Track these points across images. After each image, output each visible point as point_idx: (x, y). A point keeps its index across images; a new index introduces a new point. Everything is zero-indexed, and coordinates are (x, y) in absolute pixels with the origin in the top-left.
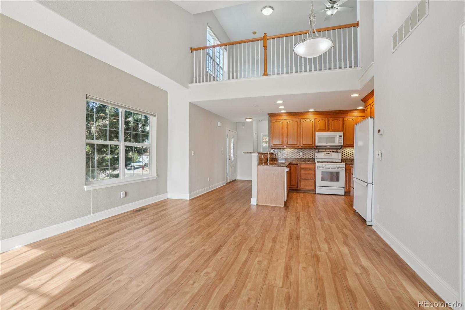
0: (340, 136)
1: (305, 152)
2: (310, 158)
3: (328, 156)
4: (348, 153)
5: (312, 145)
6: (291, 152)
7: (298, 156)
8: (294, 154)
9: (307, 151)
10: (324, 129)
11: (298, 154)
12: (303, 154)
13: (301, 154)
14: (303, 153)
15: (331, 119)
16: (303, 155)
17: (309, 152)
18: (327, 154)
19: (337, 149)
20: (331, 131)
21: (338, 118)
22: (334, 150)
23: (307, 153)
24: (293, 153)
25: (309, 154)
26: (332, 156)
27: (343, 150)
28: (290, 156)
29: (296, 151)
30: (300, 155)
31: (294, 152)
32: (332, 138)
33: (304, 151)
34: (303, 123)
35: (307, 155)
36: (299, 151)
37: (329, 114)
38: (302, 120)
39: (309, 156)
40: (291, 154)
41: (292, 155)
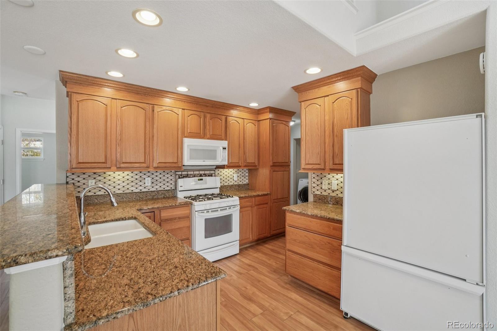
0: (224, 148)
1: (157, 178)
2: (166, 190)
3: (201, 184)
4: (225, 177)
5: (176, 165)
6: (123, 180)
7: (140, 188)
8: (133, 184)
9: (161, 176)
10: (198, 133)
11: (141, 184)
12: (153, 183)
13: (148, 182)
14: (153, 181)
15: (208, 116)
16: (153, 185)
17: (164, 178)
18: (199, 180)
19: (211, 170)
20: (208, 139)
21: (219, 116)
22: (206, 172)
23: (160, 180)
24: (128, 182)
25: (164, 182)
26: (206, 183)
27: (219, 172)
28: (123, 189)
29: (137, 177)
30: (146, 185)
31: (133, 179)
32: (211, 150)
33: (153, 176)
34: (158, 115)
35: (160, 185)
36: (144, 176)
37: (207, 106)
38: (157, 109)
39: (164, 186)
40: (124, 184)
41: (128, 186)
